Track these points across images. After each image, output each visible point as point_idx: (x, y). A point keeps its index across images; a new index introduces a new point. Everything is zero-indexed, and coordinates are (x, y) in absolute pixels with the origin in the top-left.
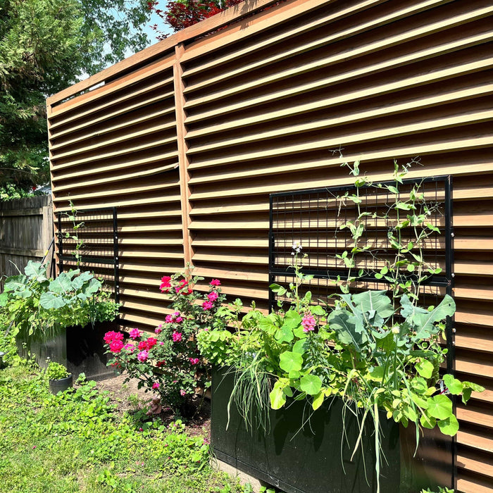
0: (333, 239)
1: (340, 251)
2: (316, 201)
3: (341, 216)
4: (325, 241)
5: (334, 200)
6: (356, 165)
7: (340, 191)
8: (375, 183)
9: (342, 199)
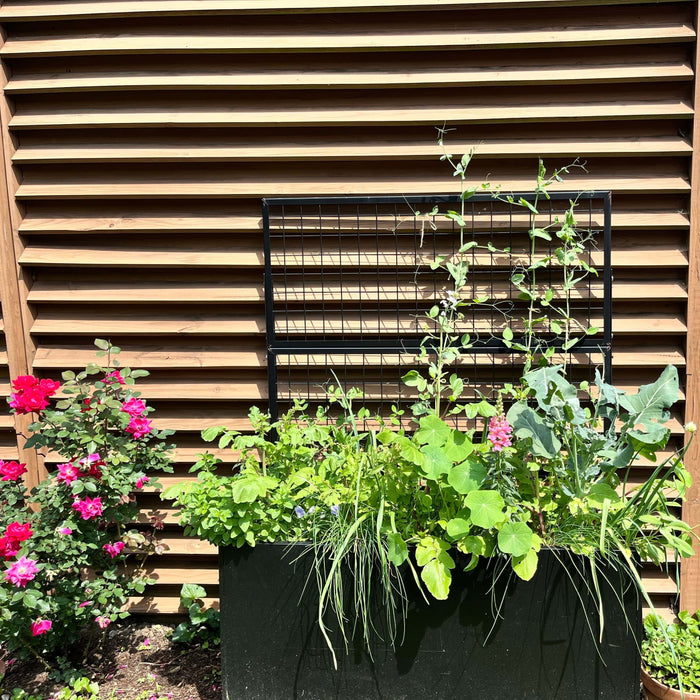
0: (412, 285)
1: (426, 305)
2: (374, 218)
3: (425, 248)
4: (394, 289)
5: (411, 218)
6: (466, 160)
7: (424, 203)
8: (504, 194)
9: (427, 217)
